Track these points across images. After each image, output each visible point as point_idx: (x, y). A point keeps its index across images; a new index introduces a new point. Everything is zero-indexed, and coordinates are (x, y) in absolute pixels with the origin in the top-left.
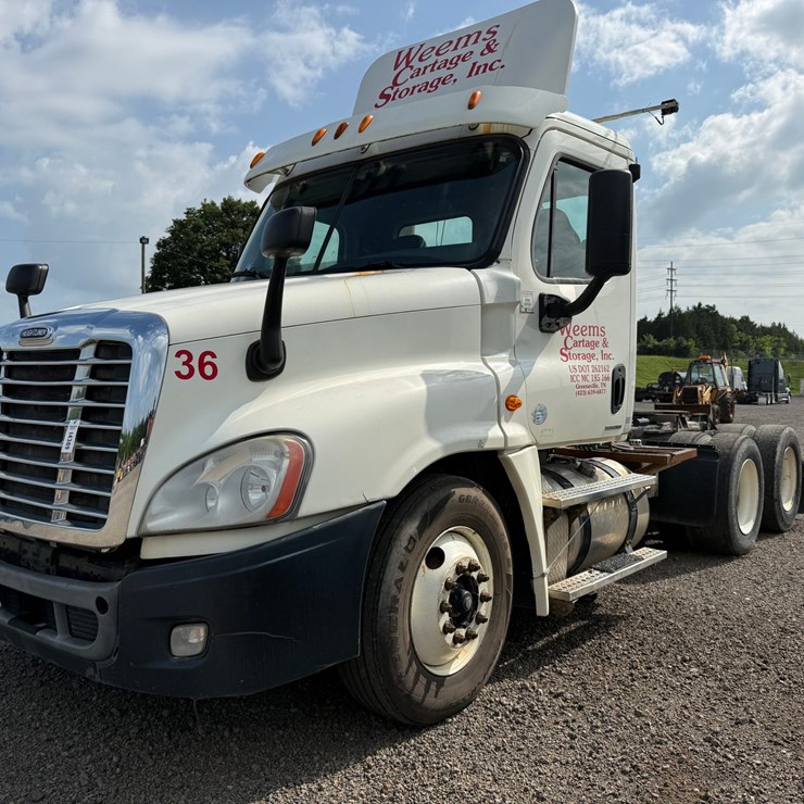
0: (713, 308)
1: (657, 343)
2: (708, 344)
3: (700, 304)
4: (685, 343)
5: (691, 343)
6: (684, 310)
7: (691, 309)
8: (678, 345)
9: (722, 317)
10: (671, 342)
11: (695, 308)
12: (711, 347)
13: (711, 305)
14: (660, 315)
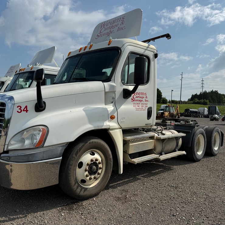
0: (217, 91)
1: (198, 101)
2: (214, 102)
3: (213, 90)
4: (206, 101)
5: (208, 101)
6: (208, 92)
7: (210, 91)
8: (204, 101)
9: (220, 94)
10: (202, 101)
11: (211, 91)
12: (215, 102)
13: (216, 90)
14: (201, 93)
